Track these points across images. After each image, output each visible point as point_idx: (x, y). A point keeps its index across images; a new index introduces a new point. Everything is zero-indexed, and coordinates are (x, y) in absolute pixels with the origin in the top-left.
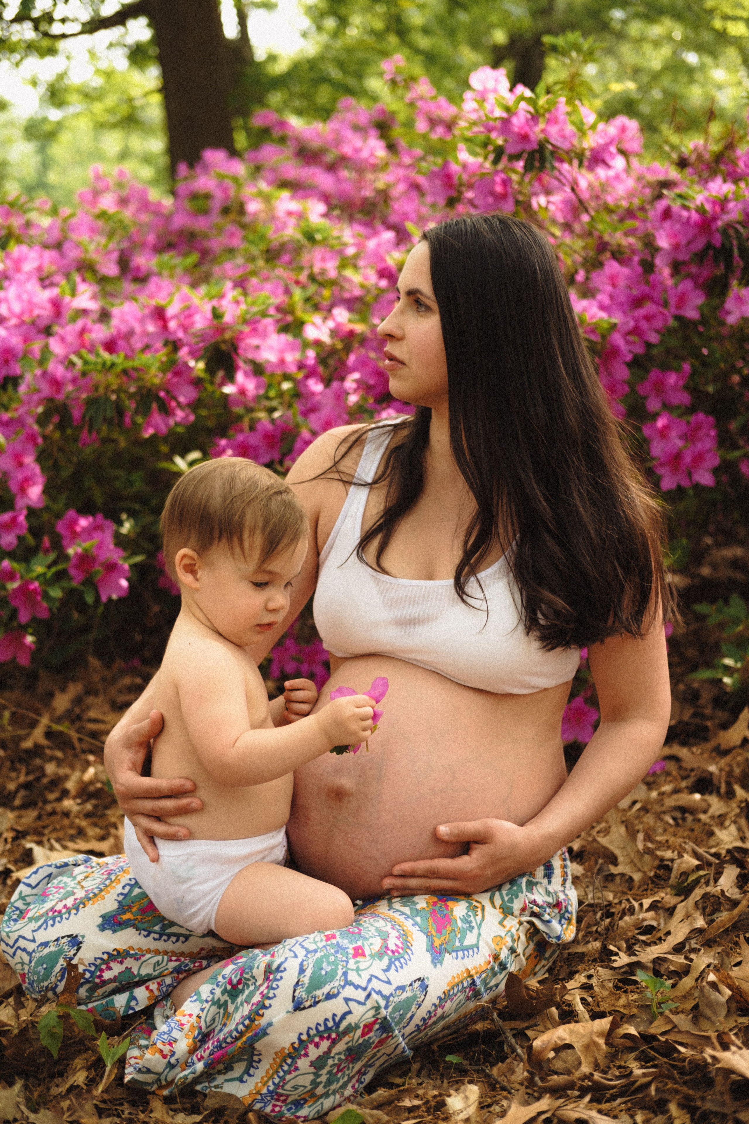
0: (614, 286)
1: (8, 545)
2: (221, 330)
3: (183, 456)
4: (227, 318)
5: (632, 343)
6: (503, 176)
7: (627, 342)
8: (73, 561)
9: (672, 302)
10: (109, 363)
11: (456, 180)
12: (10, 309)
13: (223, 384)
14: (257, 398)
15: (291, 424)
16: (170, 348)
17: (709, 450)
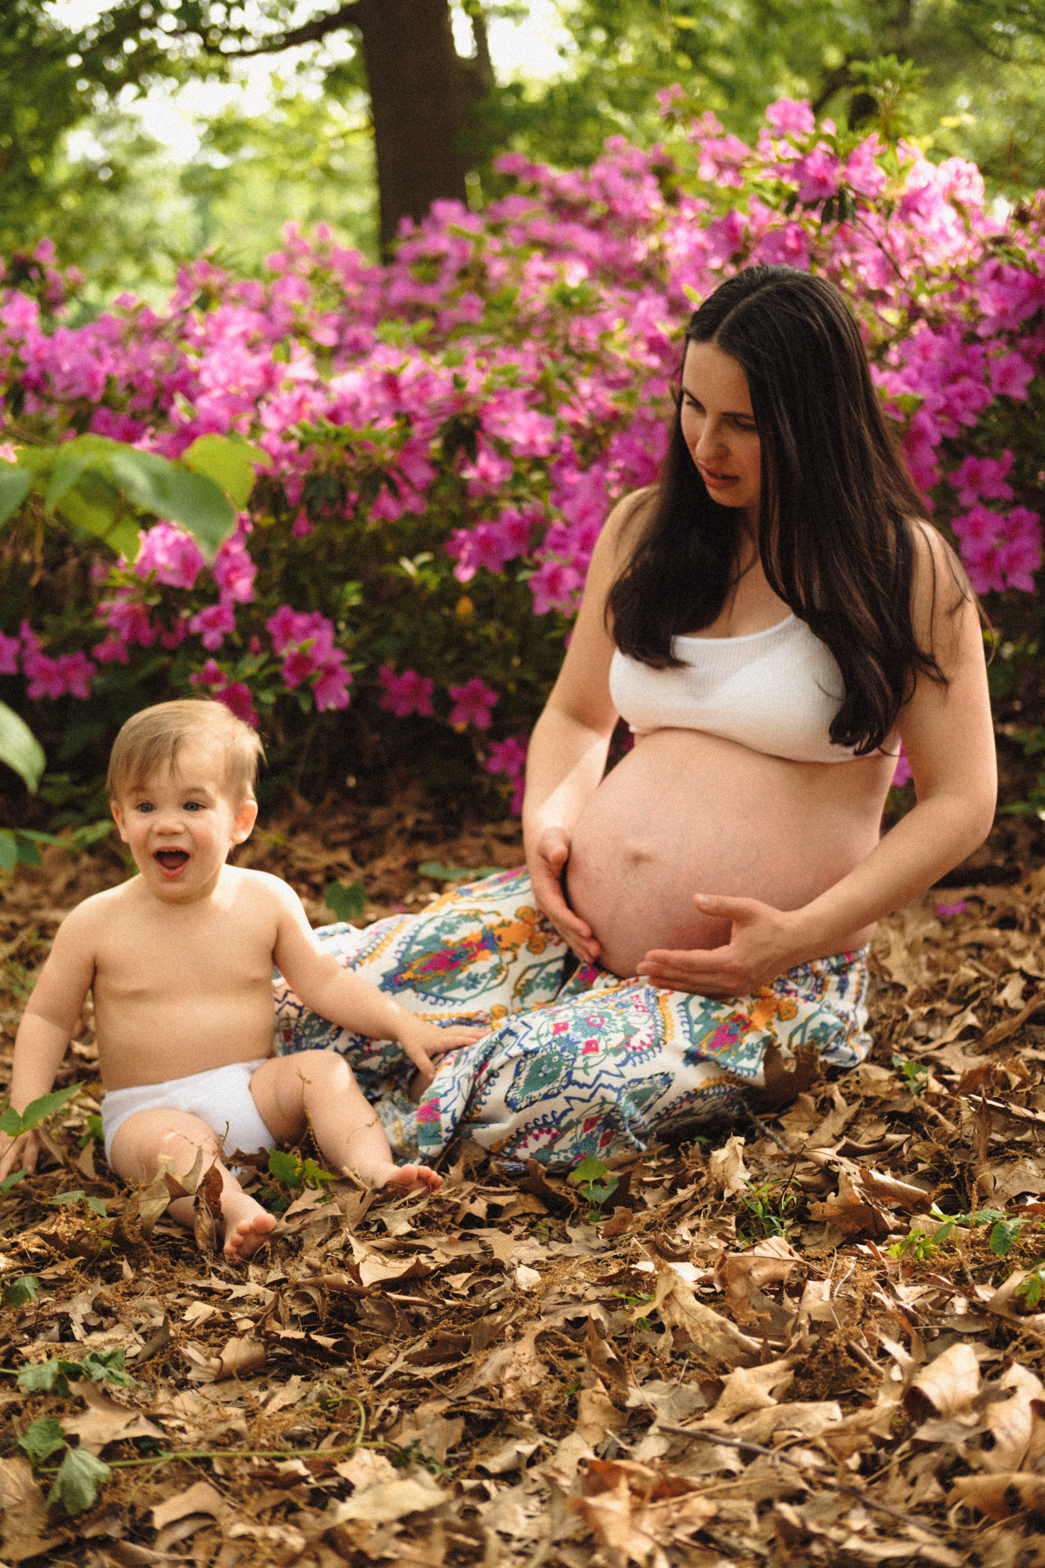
0: (926, 358)
1: (212, 643)
2: (462, 401)
3: (411, 558)
4: (470, 388)
5: (942, 424)
6: (795, 228)
7: (935, 422)
8: (288, 661)
9: (995, 378)
10: (332, 434)
11: (742, 233)
12: (214, 378)
13: (462, 468)
14: (501, 485)
15: (542, 513)
16: (403, 421)
17: (1029, 550)
